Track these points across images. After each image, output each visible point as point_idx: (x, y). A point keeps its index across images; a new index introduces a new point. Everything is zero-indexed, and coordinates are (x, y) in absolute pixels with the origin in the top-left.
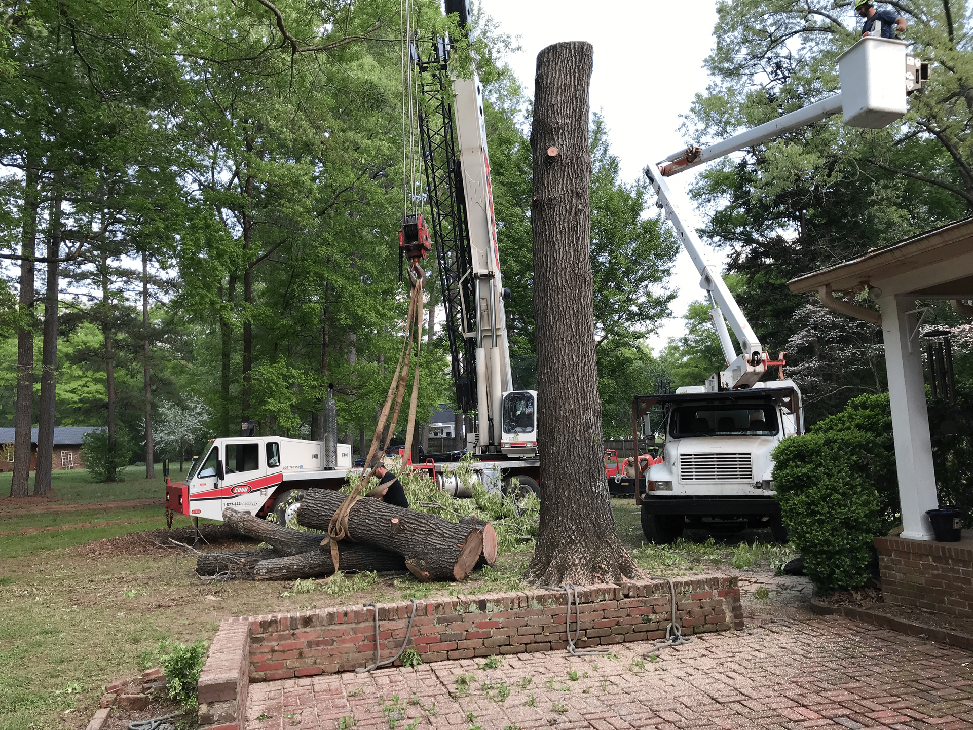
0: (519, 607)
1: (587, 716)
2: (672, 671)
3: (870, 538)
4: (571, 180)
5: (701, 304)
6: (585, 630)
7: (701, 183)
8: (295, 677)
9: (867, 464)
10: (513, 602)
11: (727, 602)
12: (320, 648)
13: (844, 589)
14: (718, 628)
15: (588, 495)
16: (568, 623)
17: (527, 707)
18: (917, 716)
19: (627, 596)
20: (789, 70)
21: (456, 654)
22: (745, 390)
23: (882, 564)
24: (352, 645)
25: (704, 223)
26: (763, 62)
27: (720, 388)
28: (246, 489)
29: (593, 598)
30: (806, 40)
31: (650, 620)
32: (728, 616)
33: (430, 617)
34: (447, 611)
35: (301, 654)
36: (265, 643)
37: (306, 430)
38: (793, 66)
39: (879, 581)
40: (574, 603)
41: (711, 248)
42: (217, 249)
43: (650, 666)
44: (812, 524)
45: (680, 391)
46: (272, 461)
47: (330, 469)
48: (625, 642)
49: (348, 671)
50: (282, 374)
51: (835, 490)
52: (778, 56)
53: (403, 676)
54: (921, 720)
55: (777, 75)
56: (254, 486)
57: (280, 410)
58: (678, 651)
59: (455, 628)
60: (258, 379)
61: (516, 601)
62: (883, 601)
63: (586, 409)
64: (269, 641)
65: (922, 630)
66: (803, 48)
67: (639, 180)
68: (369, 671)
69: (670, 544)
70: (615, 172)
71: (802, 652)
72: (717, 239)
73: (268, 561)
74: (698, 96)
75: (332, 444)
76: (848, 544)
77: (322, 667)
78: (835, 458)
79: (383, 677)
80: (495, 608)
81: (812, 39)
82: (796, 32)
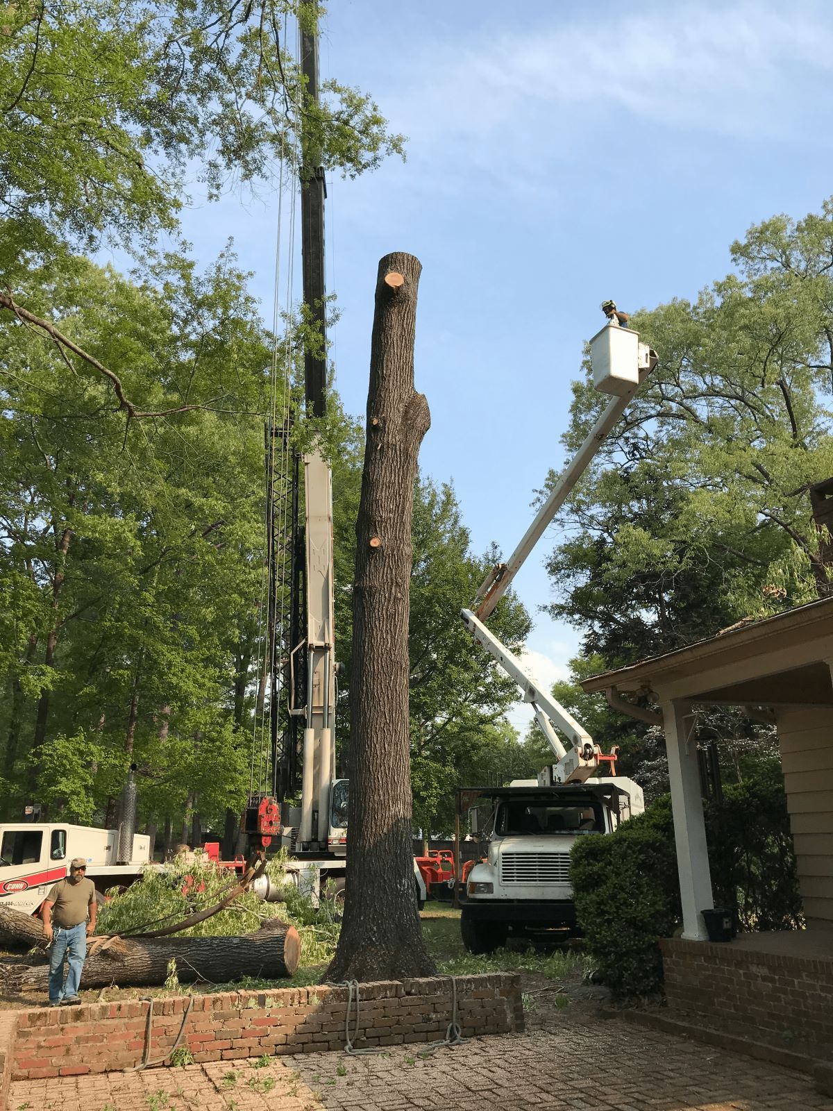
0: (299, 1003)
1: (344, 1104)
2: (439, 1067)
3: (654, 939)
4: (391, 570)
5: (566, 686)
6: (365, 1029)
7: (560, 558)
8: (59, 1076)
9: (654, 864)
10: (292, 998)
11: (508, 1002)
12: (89, 1045)
13: (632, 993)
14: (499, 1030)
15: (392, 893)
16: (348, 1021)
17: (288, 1098)
18: (640, 1097)
19: (409, 993)
20: (646, 452)
21: (229, 1054)
22: (578, 785)
23: (665, 966)
24: (122, 1042)
25: (561, 599)
26: (621, 441)
27: (552, 782)
28: (21, 886)
29: (376, 994)
30: (662, 424)
31: (430, 1019)
32: (509, 1017)
33: (207, 1012)
34: (225, 1006)
35: (68, 1051)
36: (32, 1038)
37: (100, 819)
38: (650, 448)
39: (663, 984)
40: (354, 1000)
41: (571, 626)
42: (23, 608)
43: (420, 1064)
44: (600, 925)
45: (516, 784)
46: (55, 852)
47: (123, 864)
48: (404, 1043)
49: (116, 1071)
50: (78, 750)
51: (622, 889)
52: (635, 436)
53: (172, 1074)
54: (643, 1102)
55: (634, 455)
56: (31, 883)
57: (73, 793)
58: (453, 1050)
59: (233, 1025)
60: (51, 755)
61: (297, 997)
62: (667, 1006)
63: (395, 800)
64: (37, 1035)
65: (685, 1029)
66: (661, 431)
67: (487, 555)
68: (137, 1071)
69: (489, 953)
70: (466, 543)
71: (569, 1050)
72: (577, 616)
73: (39, 968)
74: (552, 473)
75: (128, 834)
76: (635, 945)
77: (89, 1065)
78: (624, 856)
79: (150, 1077)
80: (274, 1003)
81: (669, 424)
82: (651, 417)
